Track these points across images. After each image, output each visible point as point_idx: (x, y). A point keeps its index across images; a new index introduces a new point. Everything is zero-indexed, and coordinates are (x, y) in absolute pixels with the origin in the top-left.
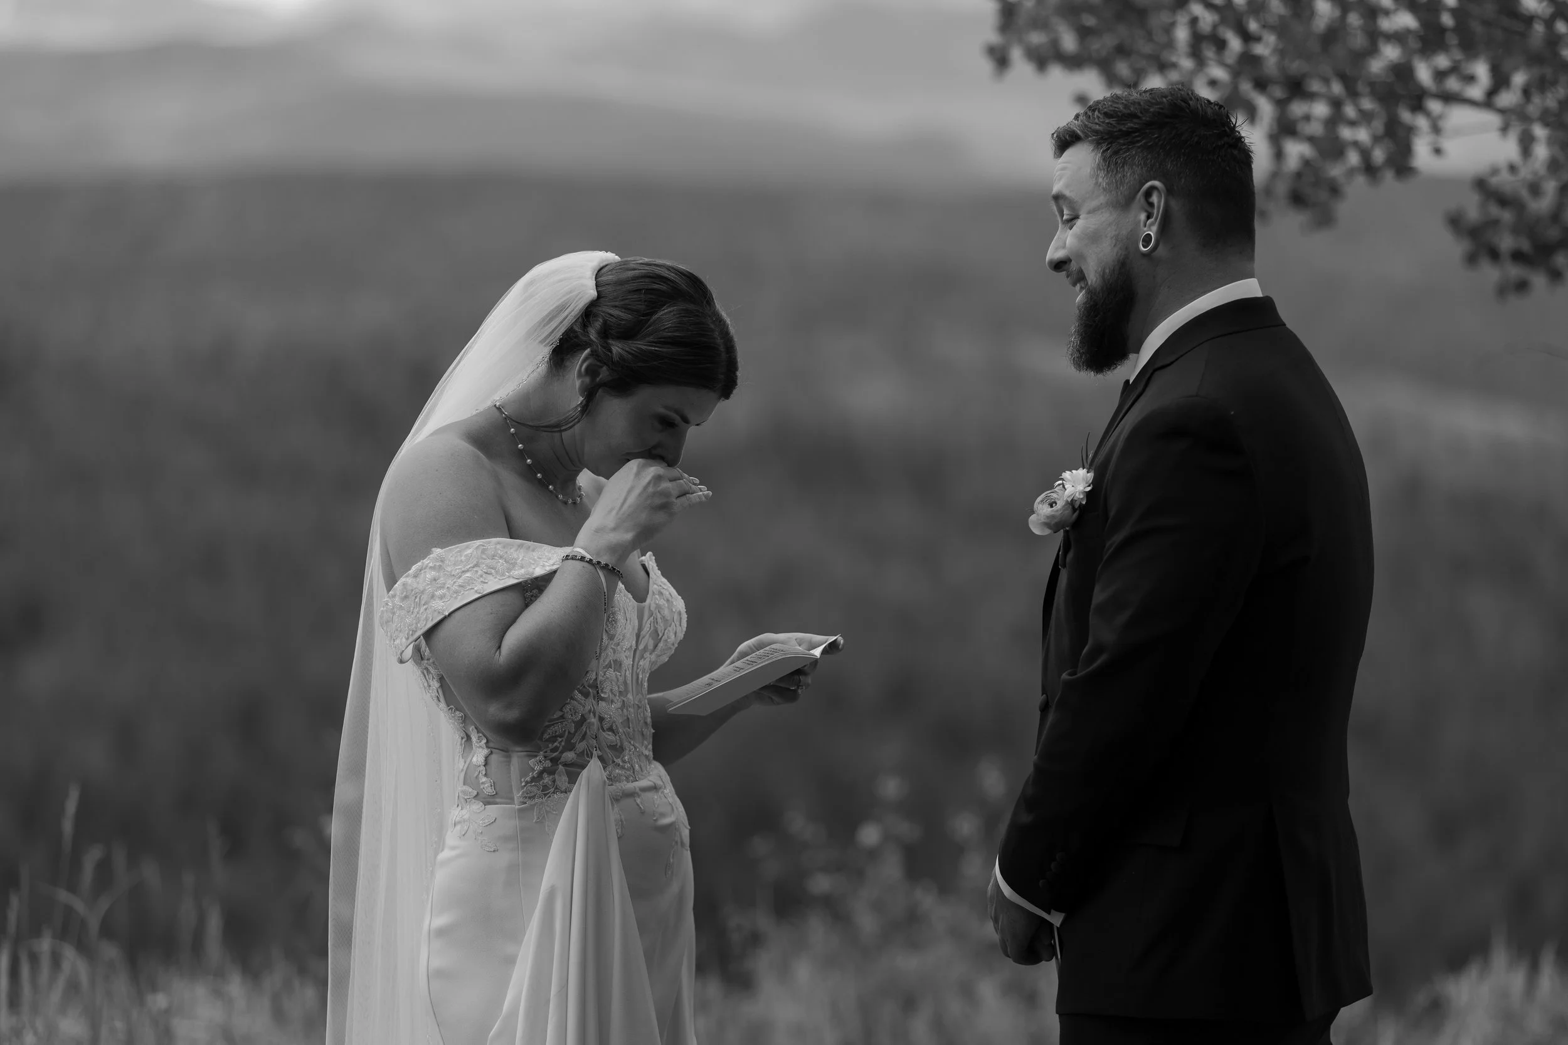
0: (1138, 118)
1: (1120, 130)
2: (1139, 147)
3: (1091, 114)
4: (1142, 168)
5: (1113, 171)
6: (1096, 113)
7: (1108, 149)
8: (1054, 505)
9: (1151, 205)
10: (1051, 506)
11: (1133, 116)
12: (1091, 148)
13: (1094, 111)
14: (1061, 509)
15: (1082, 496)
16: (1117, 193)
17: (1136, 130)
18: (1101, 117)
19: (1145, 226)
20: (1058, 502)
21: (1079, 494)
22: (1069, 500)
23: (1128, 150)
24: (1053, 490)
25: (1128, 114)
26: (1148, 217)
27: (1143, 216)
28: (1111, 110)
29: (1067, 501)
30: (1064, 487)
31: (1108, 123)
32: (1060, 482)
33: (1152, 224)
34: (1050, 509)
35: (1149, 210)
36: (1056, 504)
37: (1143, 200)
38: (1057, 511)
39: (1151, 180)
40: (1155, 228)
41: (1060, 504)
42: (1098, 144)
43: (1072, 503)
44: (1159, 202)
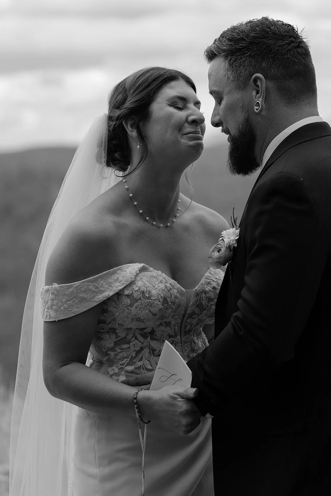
0: (245, 40)
1: (236, 48)
2: (247, 56)
3: (222, 39)
4: (250, 67)
5: (235, 70)
6: (224, 39)
7: (231, 59)
8: (220, 251)
9: (258, 86)
10: (219, 252)
11: (242, 39)
12: (223, 59)
13: (223, 37)
14: (224, 253)
15: (234, 242)
16: (239, 82)
17: (244, 47)
18: (227, 41)
19: (256, 98)
20: (222, 249)
21: (233, 242)
22: (228, 246)
23: (241, 58)
24: (218, 244)
25: (240, 39)
26: (257, 93)
27: (254, 93)
28: (230, 37)
29: (227, 246)
30: (223, 240)
31: (230, 45)
32: (221, 238)
33: (260, 97)
34: (218, 254)
35: (258, 89)
36: (221, 250)
37: (253, 84)
38: (222, 254)
39: (256, 73)
40: (261, 99)
41: (223, 250)
42: (226, 57)
43: (229, 247)
44: (262, 85)
